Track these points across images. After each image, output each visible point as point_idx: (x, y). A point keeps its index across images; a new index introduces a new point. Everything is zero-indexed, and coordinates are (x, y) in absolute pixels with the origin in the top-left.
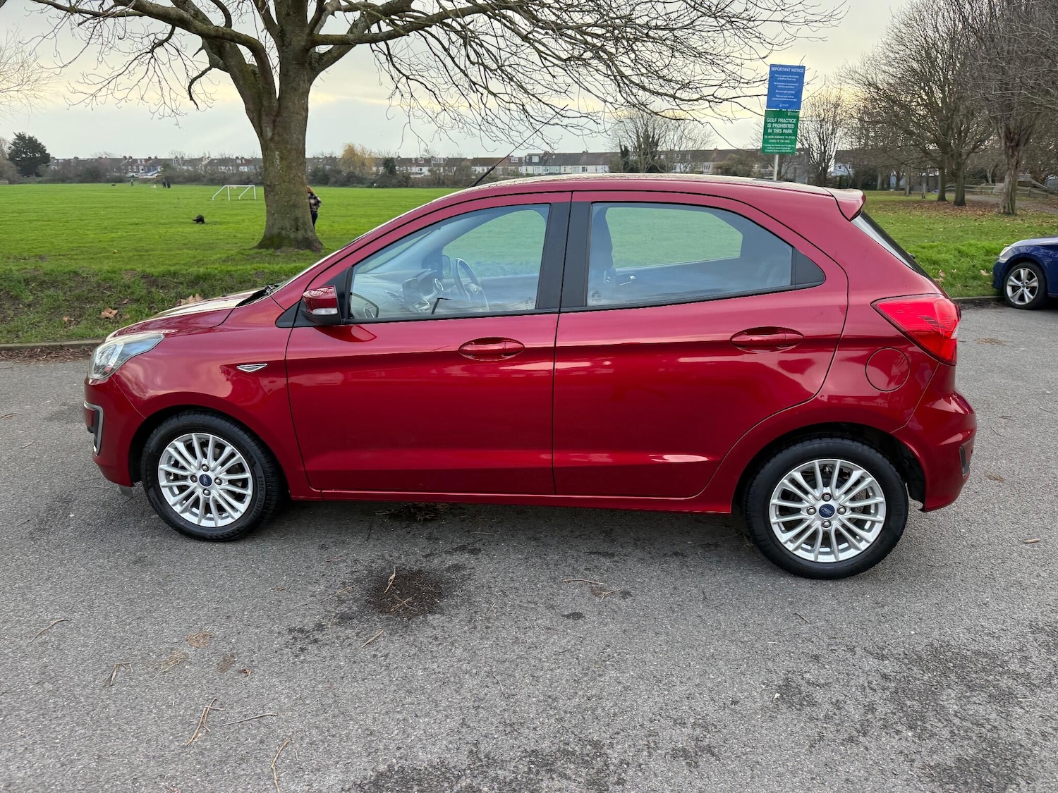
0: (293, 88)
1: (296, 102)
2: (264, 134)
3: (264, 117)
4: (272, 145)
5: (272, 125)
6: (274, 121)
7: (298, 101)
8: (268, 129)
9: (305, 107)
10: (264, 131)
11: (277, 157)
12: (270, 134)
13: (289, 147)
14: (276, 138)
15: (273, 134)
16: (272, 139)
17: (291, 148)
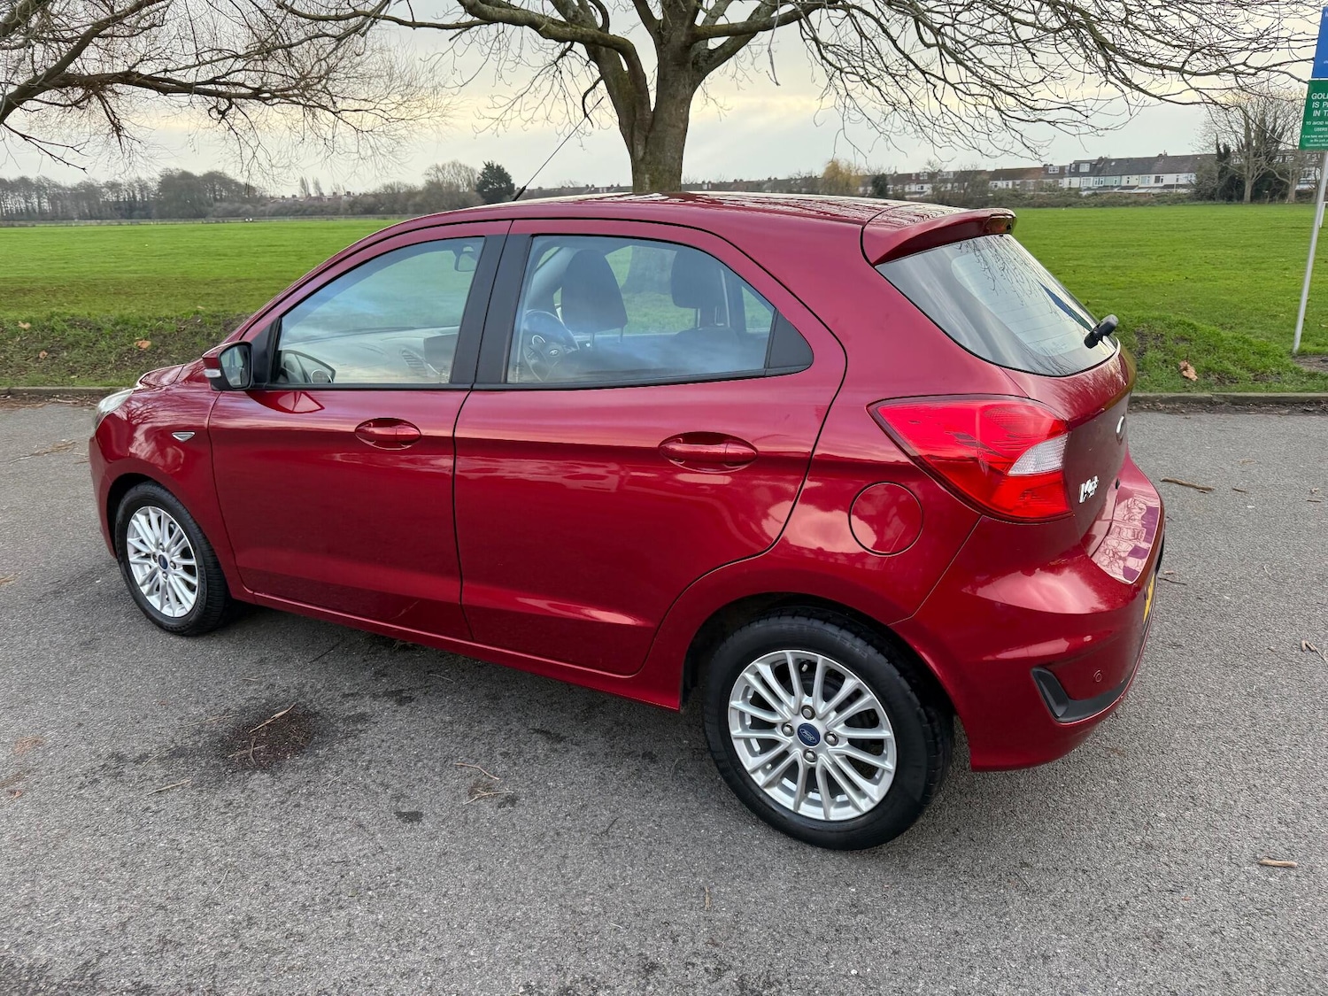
0: (670, 94)
1: (674, 112)
2: (635, 154)
3: (636, 133)
4: (643, 167)
5: (644, 143)
6: (647, 138)
7: (676, 110)
8: (640, 148)
9: (684, 117)
10: (635, 150)
11: (647, 180)
12: (641, 154)
13: (661, 167)
14: (648, 158)
15: (645, 153)
16: (643, 159)
17: (664, 170)
